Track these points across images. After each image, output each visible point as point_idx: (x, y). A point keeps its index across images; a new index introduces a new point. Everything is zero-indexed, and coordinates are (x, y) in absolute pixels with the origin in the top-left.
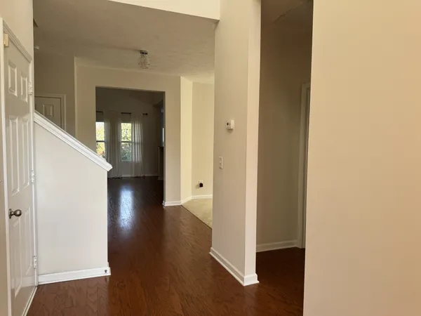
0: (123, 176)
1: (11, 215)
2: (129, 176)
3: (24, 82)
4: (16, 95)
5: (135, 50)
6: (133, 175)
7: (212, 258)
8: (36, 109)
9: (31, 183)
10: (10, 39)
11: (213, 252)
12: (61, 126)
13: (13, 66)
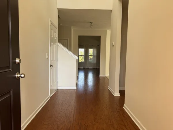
0: (90, 68)
1: (50, 66)
2: (92, 68)
3: (55, 34)
4: (53, 37)
5: (89, 22)
6: (93, 68)
7: (109, 90)
8: (58, 41)
9: (57, 61)
10: (51, 23)
11: (109, 88)
12: (68, 48)
13: (52, 30)
